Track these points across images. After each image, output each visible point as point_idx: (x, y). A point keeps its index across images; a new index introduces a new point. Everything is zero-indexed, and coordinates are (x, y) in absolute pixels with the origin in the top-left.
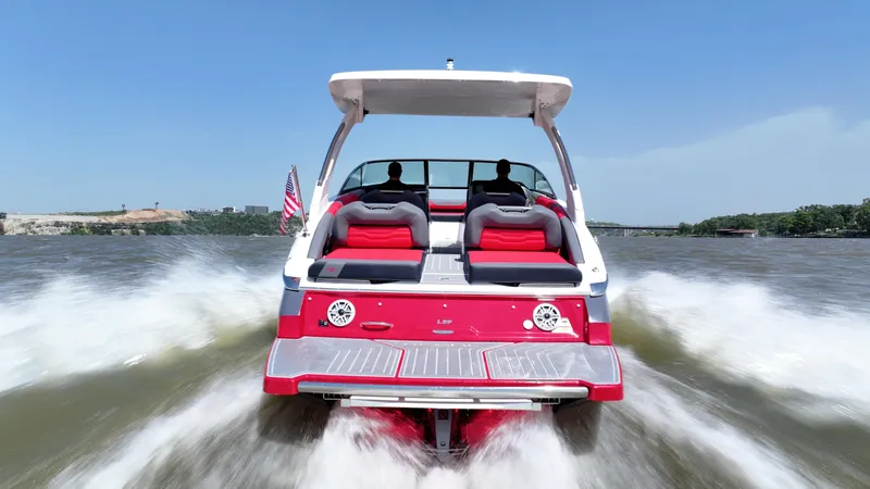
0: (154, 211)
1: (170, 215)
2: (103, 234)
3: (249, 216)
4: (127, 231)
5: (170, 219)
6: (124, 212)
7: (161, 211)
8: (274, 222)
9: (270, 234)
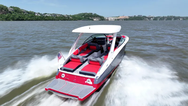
0: (124, 16)
1: (126, 17)
2: (118, 20)
3: (138, 17)
4: (121, 20)
5: (126, 18)
6: (119, 17)
7: (125, 16)
8: (143, 18)
9: (142, 20)
